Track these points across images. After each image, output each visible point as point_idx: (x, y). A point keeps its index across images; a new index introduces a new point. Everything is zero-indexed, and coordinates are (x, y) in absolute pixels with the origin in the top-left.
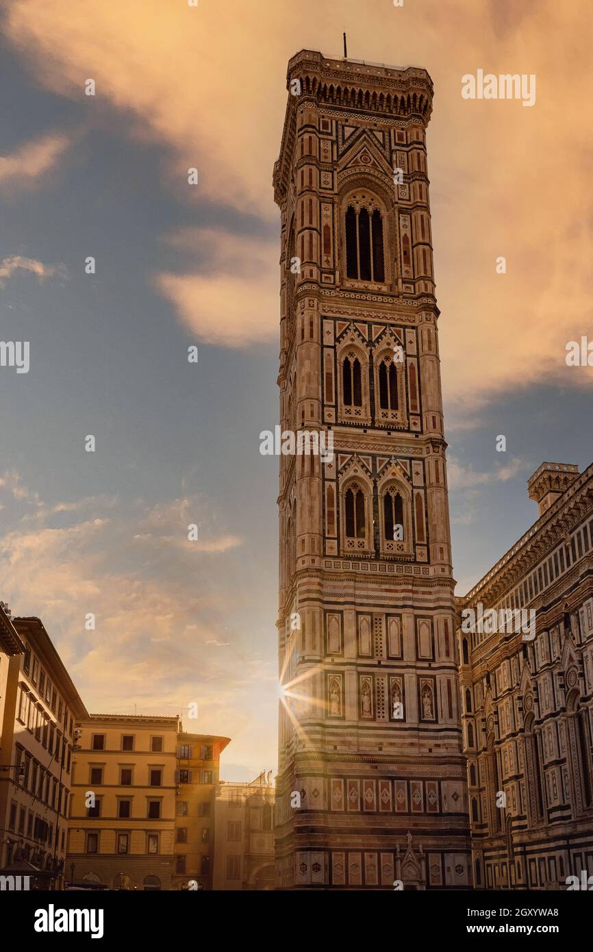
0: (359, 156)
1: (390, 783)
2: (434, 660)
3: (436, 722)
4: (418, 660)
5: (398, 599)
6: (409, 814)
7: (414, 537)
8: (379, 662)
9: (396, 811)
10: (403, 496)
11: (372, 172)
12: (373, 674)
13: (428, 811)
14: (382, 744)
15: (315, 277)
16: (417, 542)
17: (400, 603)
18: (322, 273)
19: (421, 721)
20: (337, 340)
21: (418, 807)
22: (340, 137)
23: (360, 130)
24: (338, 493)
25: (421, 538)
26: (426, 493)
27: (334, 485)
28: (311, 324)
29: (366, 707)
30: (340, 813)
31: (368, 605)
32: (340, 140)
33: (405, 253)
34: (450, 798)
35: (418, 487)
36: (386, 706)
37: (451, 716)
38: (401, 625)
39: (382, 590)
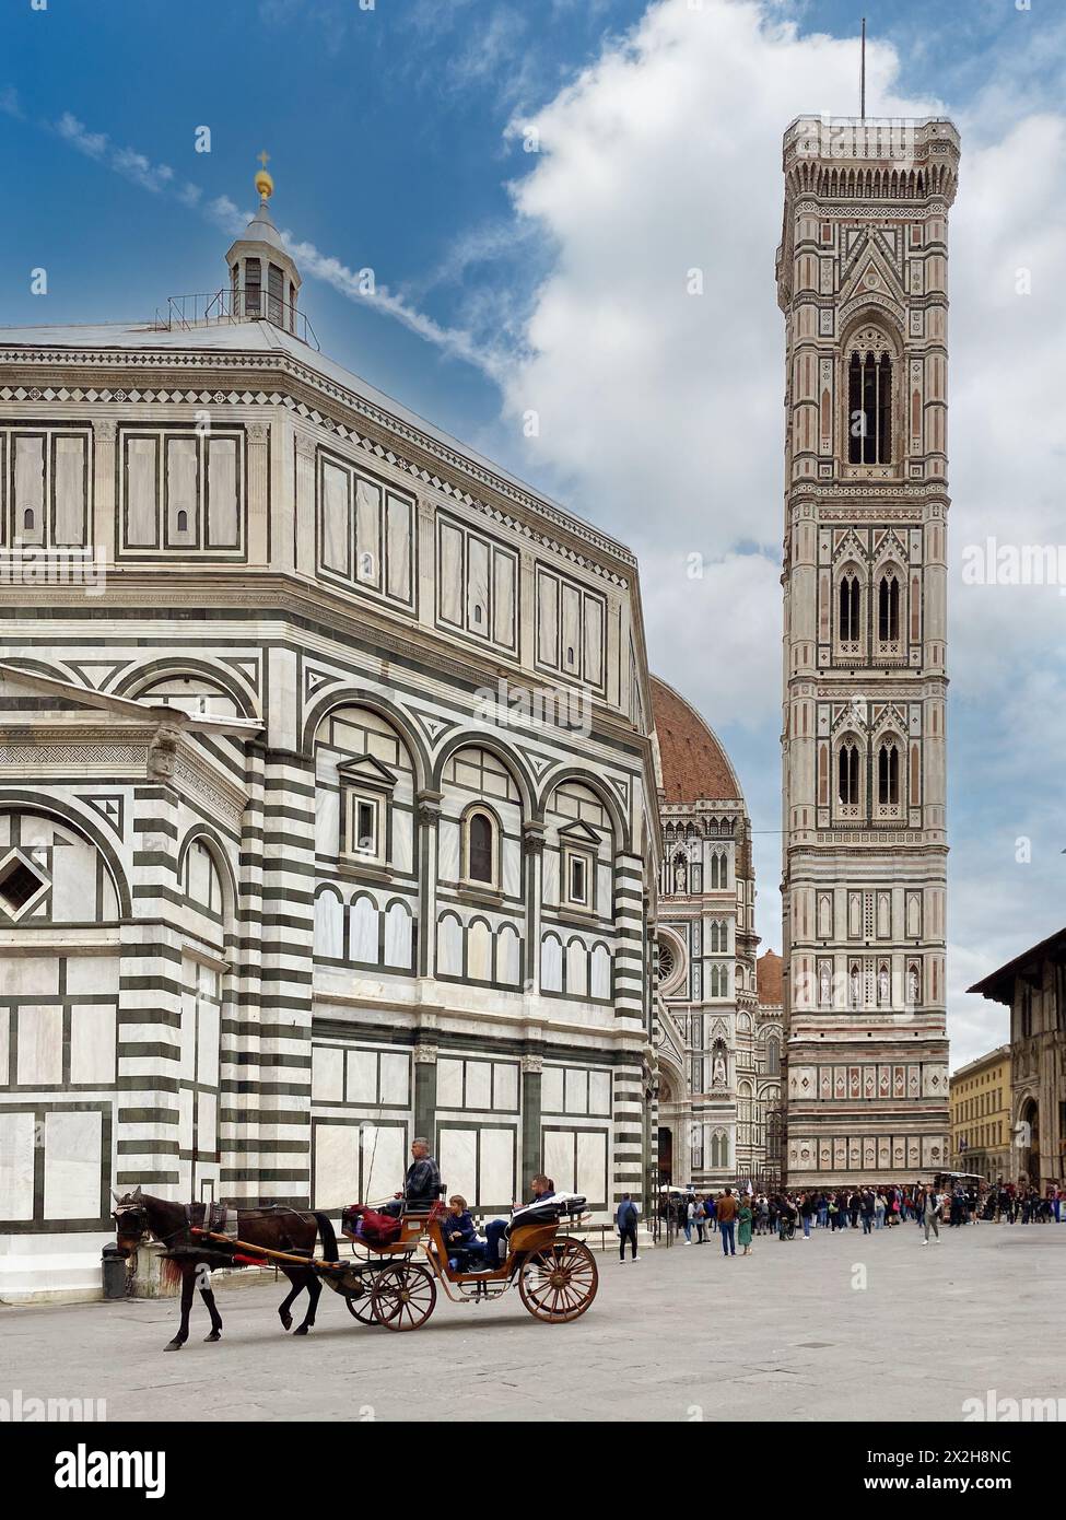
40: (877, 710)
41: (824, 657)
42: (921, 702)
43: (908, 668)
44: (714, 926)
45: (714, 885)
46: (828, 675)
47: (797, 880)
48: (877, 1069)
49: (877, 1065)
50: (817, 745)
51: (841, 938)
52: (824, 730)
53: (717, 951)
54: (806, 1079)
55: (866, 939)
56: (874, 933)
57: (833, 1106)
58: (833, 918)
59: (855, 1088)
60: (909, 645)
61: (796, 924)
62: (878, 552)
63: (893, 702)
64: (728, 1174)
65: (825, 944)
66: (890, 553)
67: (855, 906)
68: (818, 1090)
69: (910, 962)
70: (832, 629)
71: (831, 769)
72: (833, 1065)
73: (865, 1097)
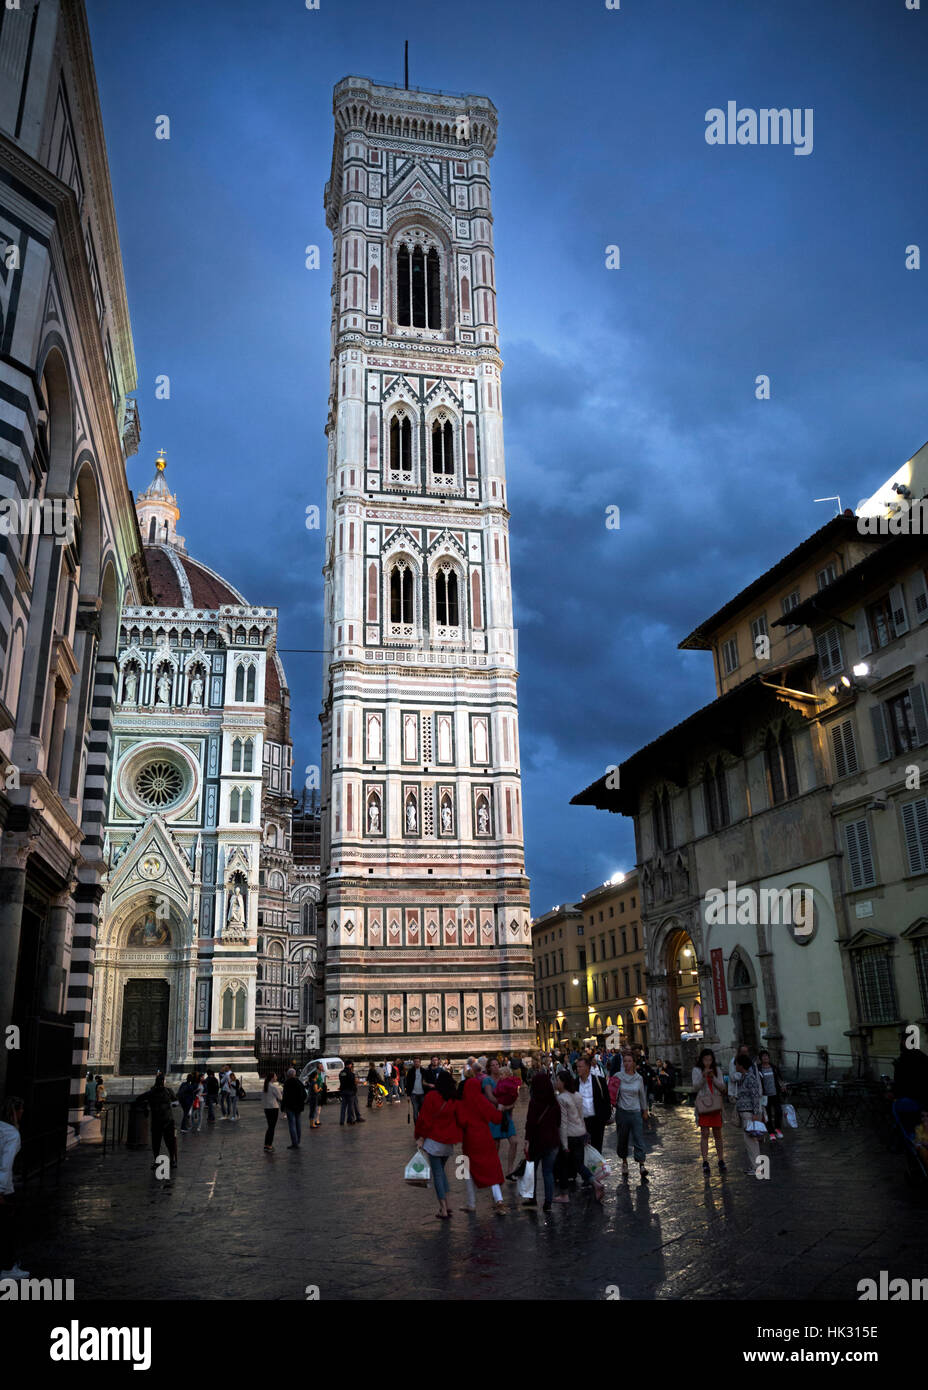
40: (432, 535)
41: (373, 482)
42: (481, 532)
43: (465, 499)
44: (237, 743)
45: (239, 698)
46: (377, 497)
47: (341, 698)
48: (441, 912)
49: (441, 906)
50: (365, 563)
51: (394, 762)
52: (373, 549)
53: (239, 771)
54: (349, 921)
55: (424, 764)
56: (433, 758)
57: (385, 954)
58: (384, 740)
59: (414, 933)
60: (465, 479)
61: (339, 744)
62: (430, 396)
63: (450, 529)
64: (245, 1038)
65: (374, 768)
66: (441, 398)
67: (410, 730)
68: (366, 936)
69: (479, 791)
70: (381, 458)
71: (381, 586)
72: (385, 906)
73: (426, 944)
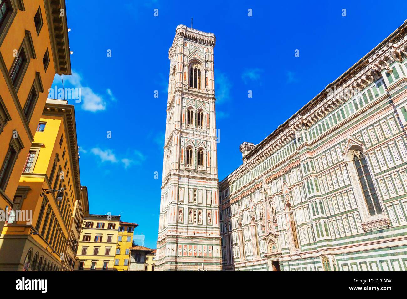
0: (195, 54)
1: (197, 246)
2: (212, 204)
3: (212, 225)
4: (207, 204)
5: (202, 184)
6: (203, 257)
7: (207, 165)
8: (195, 205)
9: (199, 256)
10: (204, 152)
11: (199, 59)
12: (193, 208)
13: (209, 256)
14: (195, 232)
15: (181, 86)
16: (208, 167)
17: (203, 186)
18: (183, 85)
19: (207, 225)
20: (187, 104)
21: (205, 254)
22: (190, 48)
23: (196, 47)
24: (185, 150)
25: (209, 166)
26: (210, 152)
27: (184, 147)
28: (179, 99)
29: (190, 220)
30: (181, 256)
31: (192, 186)
32: (190, 49)
33: (207, 82)
34: (216, 252)
35: (208, 150)
36: (197, 219)
37: (216, 223)
38: (202, 193)
39: (197, 181)
